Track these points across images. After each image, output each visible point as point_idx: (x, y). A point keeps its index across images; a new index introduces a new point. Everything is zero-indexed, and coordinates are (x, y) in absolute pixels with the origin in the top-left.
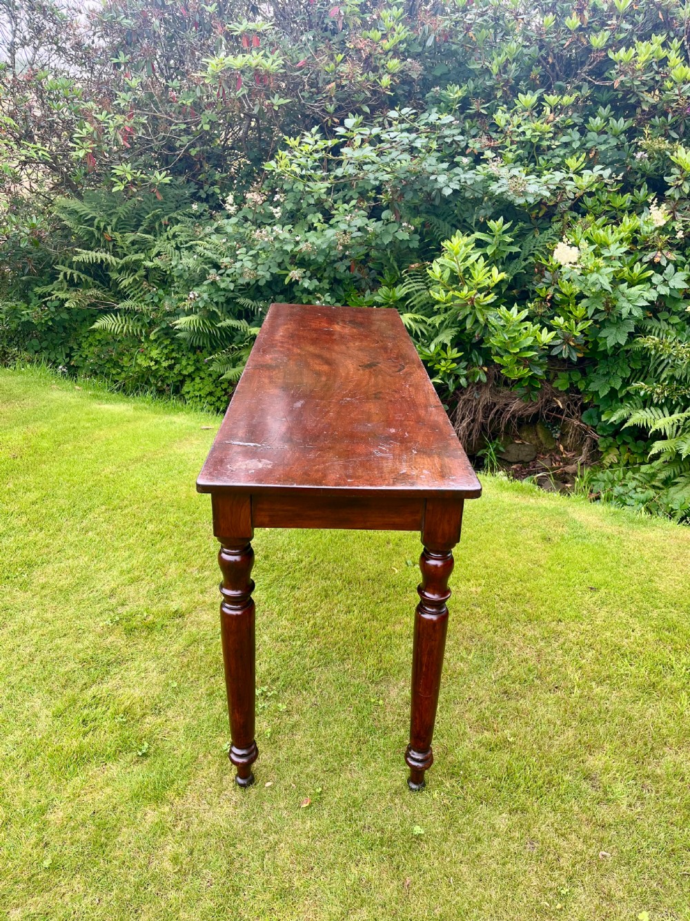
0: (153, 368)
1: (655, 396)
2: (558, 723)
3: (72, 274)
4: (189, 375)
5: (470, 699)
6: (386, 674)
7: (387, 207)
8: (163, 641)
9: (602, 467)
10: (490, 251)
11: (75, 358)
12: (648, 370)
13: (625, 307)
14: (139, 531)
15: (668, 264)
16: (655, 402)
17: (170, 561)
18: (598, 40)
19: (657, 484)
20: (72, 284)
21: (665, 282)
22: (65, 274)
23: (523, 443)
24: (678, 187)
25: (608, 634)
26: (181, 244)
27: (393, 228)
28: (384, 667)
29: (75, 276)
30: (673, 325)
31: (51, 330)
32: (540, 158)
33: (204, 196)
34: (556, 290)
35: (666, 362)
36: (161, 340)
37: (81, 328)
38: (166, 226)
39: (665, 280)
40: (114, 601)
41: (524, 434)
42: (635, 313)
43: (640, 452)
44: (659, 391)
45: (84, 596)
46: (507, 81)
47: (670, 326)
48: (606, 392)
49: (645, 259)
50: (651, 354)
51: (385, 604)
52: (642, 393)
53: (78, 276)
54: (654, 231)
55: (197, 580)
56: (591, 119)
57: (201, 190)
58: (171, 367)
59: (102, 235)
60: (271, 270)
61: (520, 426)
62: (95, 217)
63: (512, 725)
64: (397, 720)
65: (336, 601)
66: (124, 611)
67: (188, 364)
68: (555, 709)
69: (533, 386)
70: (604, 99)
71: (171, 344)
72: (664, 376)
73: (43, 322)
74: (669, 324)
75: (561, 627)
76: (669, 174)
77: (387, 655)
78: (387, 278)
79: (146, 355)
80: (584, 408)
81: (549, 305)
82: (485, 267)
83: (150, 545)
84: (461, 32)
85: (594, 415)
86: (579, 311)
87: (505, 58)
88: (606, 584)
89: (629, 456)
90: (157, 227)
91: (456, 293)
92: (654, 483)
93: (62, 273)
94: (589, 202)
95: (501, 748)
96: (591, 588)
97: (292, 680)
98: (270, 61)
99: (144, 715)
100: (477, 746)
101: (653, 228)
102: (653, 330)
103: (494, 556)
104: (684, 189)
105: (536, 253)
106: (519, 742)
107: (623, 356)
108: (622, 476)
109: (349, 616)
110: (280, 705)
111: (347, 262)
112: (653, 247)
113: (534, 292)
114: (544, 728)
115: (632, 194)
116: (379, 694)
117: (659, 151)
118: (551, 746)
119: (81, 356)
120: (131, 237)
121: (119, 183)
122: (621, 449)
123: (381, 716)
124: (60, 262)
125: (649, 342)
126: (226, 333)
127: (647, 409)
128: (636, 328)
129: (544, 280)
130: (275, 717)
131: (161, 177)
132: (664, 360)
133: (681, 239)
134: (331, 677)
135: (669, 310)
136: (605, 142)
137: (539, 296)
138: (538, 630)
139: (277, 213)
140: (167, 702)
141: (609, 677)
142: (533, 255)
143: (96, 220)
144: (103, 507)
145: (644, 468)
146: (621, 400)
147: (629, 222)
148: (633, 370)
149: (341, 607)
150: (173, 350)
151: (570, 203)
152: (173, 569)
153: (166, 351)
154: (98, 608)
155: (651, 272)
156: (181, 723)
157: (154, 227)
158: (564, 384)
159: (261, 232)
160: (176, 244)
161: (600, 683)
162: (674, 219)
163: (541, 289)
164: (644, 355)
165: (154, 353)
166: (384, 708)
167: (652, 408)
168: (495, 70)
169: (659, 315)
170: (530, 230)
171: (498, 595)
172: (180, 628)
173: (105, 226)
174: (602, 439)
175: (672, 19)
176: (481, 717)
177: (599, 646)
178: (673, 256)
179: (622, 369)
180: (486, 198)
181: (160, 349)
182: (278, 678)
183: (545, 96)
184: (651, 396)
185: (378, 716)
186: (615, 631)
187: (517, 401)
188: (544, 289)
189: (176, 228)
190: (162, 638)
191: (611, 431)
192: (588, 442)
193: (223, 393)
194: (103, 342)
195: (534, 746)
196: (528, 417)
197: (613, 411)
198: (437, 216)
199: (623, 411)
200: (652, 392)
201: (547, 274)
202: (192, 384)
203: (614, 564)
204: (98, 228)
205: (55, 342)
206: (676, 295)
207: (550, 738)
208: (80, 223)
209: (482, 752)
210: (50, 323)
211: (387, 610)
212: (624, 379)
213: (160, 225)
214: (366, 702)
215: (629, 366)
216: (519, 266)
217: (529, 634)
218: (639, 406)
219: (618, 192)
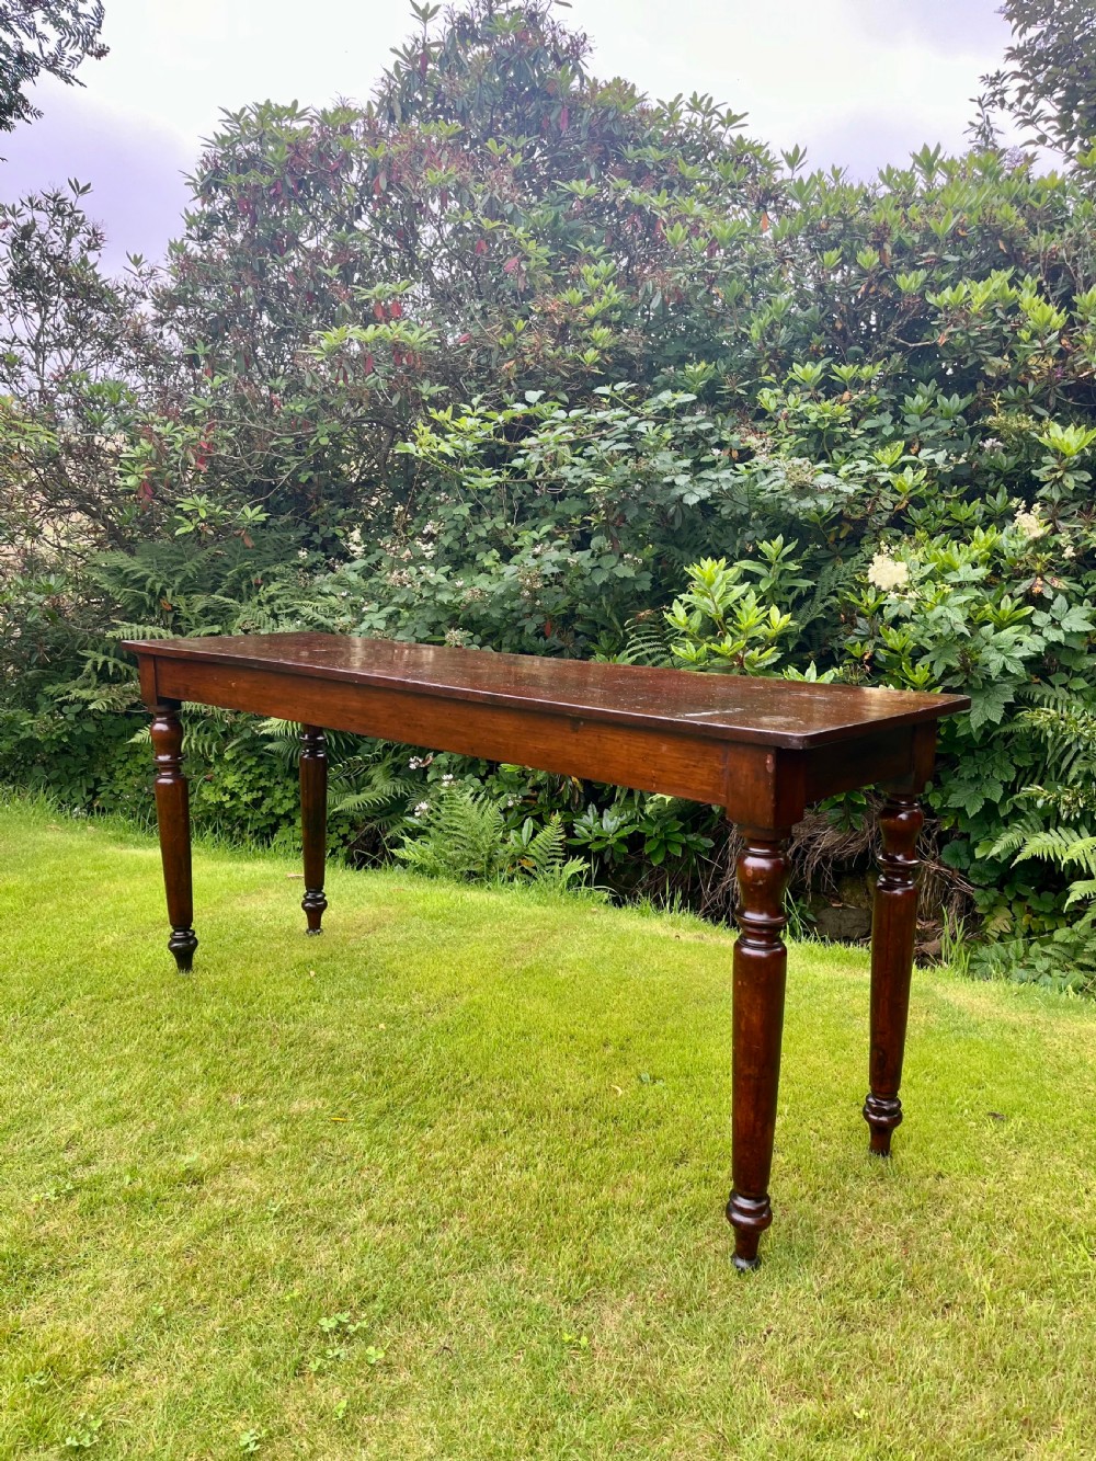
0: (227, 805)
1: (1063, 807)
2: (959, 1377)
3: (105, 663)
4: (286, 816)
5: (769, 1332)
6: (597, 1284)
7: (599, 532)
8: (152, 1228)
9: (985, 941)
10: (764, 586)
11: (102, 796)
12: (1045, 767)
13: (995, 661)
14: (146, 1033)
15: (1055, 596)
16: (1064, 817)
17: (192, 1084)
18: (909, 282)
19: (1087, 961)
20: (104, 677)
21: (1055, 624)
22: (96, 663)
23: (843, 907)
24: (1059, 481)
25: (1040, 1199)
26: (280, 609)
27: (608, 562)
28: (593, 1268)
29: (110, 665)
30: (1077, 693)
31: (67, 752)
32: (834, 452)
33: (318, 541)
34: (878, 645)
35: (1074, 749)
36: (242, 759)
37: (115, 749)
38: (258, 586)
39: (1053, 620)
40: (69, 1157)
41: (847, 893)
42: (1012, 669)
43: (1048, 911)
44: (1067, 799)
45: (16, 1149)
46: (774, 352)
47: (1073, 696)
48: (978, 808)
49: (1018, 591)
50: (1046, 738)
51: (597, 1151)
52: (1040, 803)
53: (115, 666)
54: (1026, 549)
55: (238, 1115)
56: (908, 399)
57: (315, 534)
58: (257, 803)
59: (157, 602)
60: (417, 635)
61: (838, 877)
62: (148, 577)
63: (862, 1384)
64: (618, 1379)
65: (501, 1148)
66: (85, 1174)
67: (285, 797)
68: (949, 1349)
69: (854, 804)
70: (925, 373)
71: (258, 765)
72: (1073, 774)
73: (54, 737)
74: (1070, 691)
75: (944, 1187)
76: (1039, 465)
77: (598, 1247)
78: (604, 643)
79: (216, 785)
80: (943, 839)
81: (868, 668)
82: (759, 605)
83: (161, 1057)
84: (702, 287)
85: (963, 852)
86: (920, 674)
87: (769, 321)
88: (1022, 1108)
89: (1030, 920)
90: (244, 588)
91: (714, 646)
92: (1080, 960)
93: (90, 663)
94: (917, 515)
95: (839, 1434)
96: (995, 1115)
97: (402, 1298)
98: (417, 333)
99: (86, 1375)
100: (789, 1431)
101: (1024, 543)
102: (1046, 701)
103: (805, 1063)
104: (1067, 484)
105: (841, 590)
106: (879, 1421)
107: (1000, 744)
108: (1022, 951)
109: (526, 1176)
110: (371, 1350)
111: (539, 619)
112: (1028, 573)
113: (842, 652)
114: (928, 1388)
115: (983, 502)
116: (580, 1327)
117: (1020, 433)
118: (946, 1426)
119: (111, 792)
120: (201, 601)
121: (187, 522)
122: (1015, 909)
123: (585, 1371)
124: (90, 646)
125: (1040, 718)
126: (345, 741)
127: (1052, 831)
128: (1016, 695)
129: (856, 631)
130: (359, 1375)
131: (252, 514)
132: (1070, 746)
133: (1071, 559)
134: (484, 1292)
135: (1067, 670)
136: (932, 427)
137: (852, 657)
138: (901, 1194)
139: (427, 551)
140: (139, 1348)
141: (1050, 1282)
142: (835, 594)
143: (150, 580)
144: (88, 998)
145: (1061, 934)
146: (1006, 822)
147: (983, 539)
148: (1019, 770)
149: (514, 1159)
150: (261, 776)
151: (886, 517)
152: (196, 1099)
153: (249, 777)
154: (36, 1170)
155: (1030, 609)
156: (160, 1391)
157: (240, 589)
159: (400, 574)
160: (272, 610)
161: (1035, 1293)
162: (1055, 531)
163: (853, 645)
164: (1035, 742)
165: (230, 781)
166: (590, 1352)
167: (1060, 829)
168: (755, 333)
169: (1051, 678)
170: (827, 559)
171: (817, 1131)
172: (190, 1202)
173: (162, 589)
174: (979, 892)
175: (1020, 250)
176: (794, 1370)
177: (1023, 1223)
178: (1062, 583)
179: (1001, 769)
180: (754, 514)
181: (239, 774)
182: (375, 1297)
183: (834, 367)
184: (1056, 808)
185: (578, 1370)
186: (1052, 1192)
187: (829, 831)
188: (859, 645)
189: (273, 588)
190: (151, 1222)
191: (993, 876)
192: (957, 899)
193: (341, 841)
194: (148, 769)
195: (911, 1426)
196: (850, 859)
197: (992, 841)
198: (680, 547)
199: (1010, 836)
200: (1057, 801)
201: (861, 622)
202: (290, 829)
203: (1032, 1074)
204: (152, 592)
205: (72, 771)
206: (1075, 644)
207: (943, 1408)
208: (124, 584)
209: (801, 1443)
210: (65, 740)
211: (601, 1160)
212: (1005, 785)
213: (249, 586)
214: (553, 1342)
215: (1012, 762)
216: (816, 610)
217: (883, 1202)
218: (1037, 827)
219: (961, 499)
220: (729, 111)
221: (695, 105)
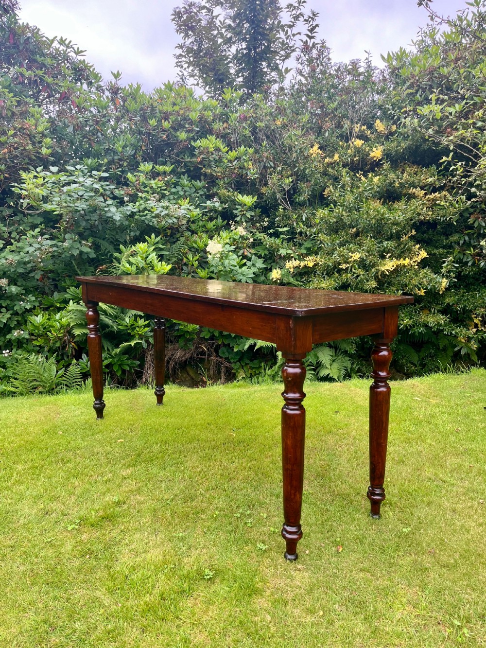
15: (252, 256)
18: (182, 135)
23: (181, 381)
24: (244, 215)
39: (253, 264)
41: (180, 375)
43: (257, 367)
46: (128, 157)
49: (239, 254)
54: (240, 239)
76: (236, 209)
78: (67, 282)
80: (218, 348)
82: (159, 261)
85: (226, 351)
89: (250, 372)
94: (193, 226)
104: (247, 216)
117: (228, 197)
122: (245, 368)
133: (253, 242)
155: (245, 260)
158: (207, 334)
174: (233, 364)
178: (252, 251)
183: (155, 166)
187: (179, 351)
191: (238, 358)
192: (223, 370)
196: (186, 361)
197: (244, 343)
206: (261, 271)
219: (208, 221)
220: (78, 48)
221: (62, 42)
